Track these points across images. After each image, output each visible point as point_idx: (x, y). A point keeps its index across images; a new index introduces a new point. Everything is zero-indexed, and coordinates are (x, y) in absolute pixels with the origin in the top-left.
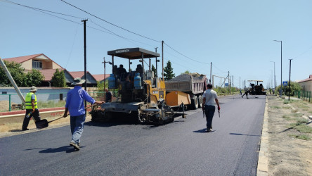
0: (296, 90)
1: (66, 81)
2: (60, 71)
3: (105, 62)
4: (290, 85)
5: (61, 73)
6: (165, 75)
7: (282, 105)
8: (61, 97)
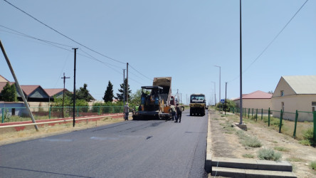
0: (231, 106)
1: (17, 95)
2: (11, 84)
3: (65, 78)
4: (226, 102)
5: (12, 86)
6: (121, 91)
7: (219, 117)
8: (13, 111)
